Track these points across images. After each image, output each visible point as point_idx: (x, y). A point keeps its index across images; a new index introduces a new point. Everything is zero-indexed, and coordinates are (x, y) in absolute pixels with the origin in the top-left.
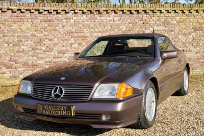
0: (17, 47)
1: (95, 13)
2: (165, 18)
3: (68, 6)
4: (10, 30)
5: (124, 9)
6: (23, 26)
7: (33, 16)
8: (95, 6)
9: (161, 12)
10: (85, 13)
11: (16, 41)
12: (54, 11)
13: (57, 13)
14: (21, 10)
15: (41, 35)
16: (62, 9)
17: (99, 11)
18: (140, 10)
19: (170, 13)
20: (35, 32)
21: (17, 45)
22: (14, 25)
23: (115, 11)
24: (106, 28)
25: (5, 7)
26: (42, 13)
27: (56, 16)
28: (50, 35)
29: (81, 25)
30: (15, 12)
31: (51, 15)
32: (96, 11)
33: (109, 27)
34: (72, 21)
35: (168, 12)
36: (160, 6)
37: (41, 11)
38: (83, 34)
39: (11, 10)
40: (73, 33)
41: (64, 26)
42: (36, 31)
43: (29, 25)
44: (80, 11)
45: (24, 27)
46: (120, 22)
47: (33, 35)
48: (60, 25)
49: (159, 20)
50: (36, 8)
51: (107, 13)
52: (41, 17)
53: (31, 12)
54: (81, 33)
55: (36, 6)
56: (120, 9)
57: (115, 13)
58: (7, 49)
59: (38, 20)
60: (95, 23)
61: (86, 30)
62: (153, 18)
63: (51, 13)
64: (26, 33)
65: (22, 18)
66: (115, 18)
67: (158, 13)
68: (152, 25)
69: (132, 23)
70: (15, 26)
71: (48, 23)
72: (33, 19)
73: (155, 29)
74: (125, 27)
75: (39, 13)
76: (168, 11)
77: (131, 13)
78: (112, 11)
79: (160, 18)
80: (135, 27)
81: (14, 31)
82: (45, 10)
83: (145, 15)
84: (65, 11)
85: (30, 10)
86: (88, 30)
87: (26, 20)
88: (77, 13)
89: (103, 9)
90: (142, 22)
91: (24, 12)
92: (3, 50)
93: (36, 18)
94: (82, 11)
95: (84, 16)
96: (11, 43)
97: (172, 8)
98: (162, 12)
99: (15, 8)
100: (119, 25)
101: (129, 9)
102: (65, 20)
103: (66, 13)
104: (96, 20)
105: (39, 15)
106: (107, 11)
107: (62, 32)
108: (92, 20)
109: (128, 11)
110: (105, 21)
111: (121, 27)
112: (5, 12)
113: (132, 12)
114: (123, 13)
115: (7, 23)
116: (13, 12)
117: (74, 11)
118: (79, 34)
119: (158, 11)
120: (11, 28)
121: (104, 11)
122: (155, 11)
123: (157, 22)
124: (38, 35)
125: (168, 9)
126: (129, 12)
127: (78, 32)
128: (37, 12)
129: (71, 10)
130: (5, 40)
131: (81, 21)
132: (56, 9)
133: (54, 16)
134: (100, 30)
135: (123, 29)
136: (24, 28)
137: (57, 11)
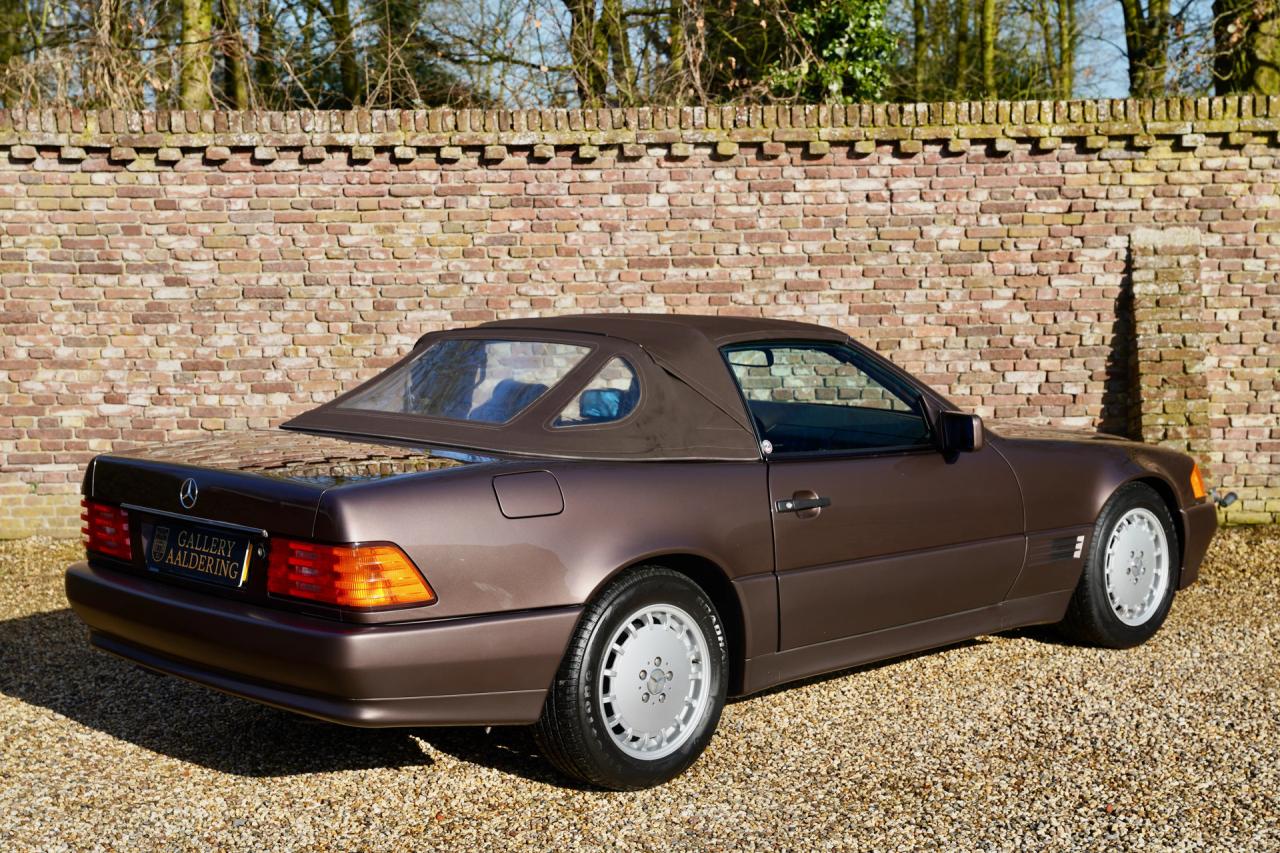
0: (369, 341)
1: (784, 157)
2: (1205, 176)
3: (633, 123)
4: (336, 251)
5: (950, 133)
6: (402, 229)
7: (454, 180)
8: (785, 120)
9: (1178, 146)
10: (728, 157)
11: (367, 306)
12: (559, 148)
13: (578, 160)
14: (391, 149)
15: (491, 276)
16: (601, 138)
17: (805, 145)
18: (1049, 132)
19: (1239, 147)
20: (462, 265)
21: (369, 330)
22: (356, 227)
23: (895, 144)
24: (845, 235)
25: (319, 139)
26: (498, 161)
27: (568, 176)
28: (537, 275)
29: (705, 225)
30: (365, 162)
31: (545, 173)
32: (790, 144)
33: (864, 236)
34: (657, 201)
35: (1225, 142)
36: (1176, 107)
37: (491, 153)
38: (714, 271)
39: (347, 149)
40: (661, 263)
41: (610, 229)
42: (465, 254)
43: (432, 228)
44: (697, 145)
45: (404, 237)
46: (929, 207)
47: (452, 275)
48: (592, 226)
49: (1166, 187)
50: (466, 136)
51: (853, 155)
52: (491, 185)
53: (441, 161)
54: (705, 263)
55: (466, 126)
56: (925, 132)
57: (898, 153)
58: (319, 350)
59: (475, 201)
60: (782, 210)
61: (729, 248)
62: (1131, 178)
63: (543, 160)
64: (413, 265)
65: (397, 189)
66: (898, 185)
67: (1163, 151)
68: (1121, 220)
69: (999, 210)
70: (361, 233)
71: (526, 211)
72: (455, 192)
73: (1137, 243)
74: (958, 231)
75: (485, 162)
76: (1225, 136)
77: (993, 152)
78: (879, 143)
79: (1176, 176)
80: (1016, 230)
81: (358, 256)
82: (512, 149)
83: (1079, 165)
84: (620, 147)
85: (437, 150)
86: (744, 249)
87: (416, 201)
88: (683, 158)
89: (826, 132)
90: (1059, 204)
91: (408, 161)
92: (302, 349)
93: (469, 190)
94: (714, 145)
95: (724, 173)
96: (339, 318)
97: (1247, 122)
98: (1187, 141)
99: (366, 139)
100: (921, 222)
101: (980, 132)
102: (615, 199)
103: (622, 158)
104: (790, 197)
105: (482, 171)
106: (851, 144)
107: (600, 263)
108: (767, 197)
109: (974, 142)
110: (841, 197)
111: (933, 231)
112: (319, 161)
113: (1000, 146)
114: (946, 153)
115: (324, 217)
116: (352, 162)
117: (668, 146)
118: (696, 273)
119: (1161, 137)
120: (346, 240)
121: (834, 144)
122: (1138, 142)
123: (1156, 204)
124: (478, 278)
125: (1227, 123)
126: (981, 149)
127: (687, 263)
128: (473, 158)
129: (650, 146)
130: (314, 304)
131: (705, 201)
132: (567, 138)
133: (559, 176)
134: (813, 247)
135: (943, 244)
136: (407, 242)
137: (574, 148)
